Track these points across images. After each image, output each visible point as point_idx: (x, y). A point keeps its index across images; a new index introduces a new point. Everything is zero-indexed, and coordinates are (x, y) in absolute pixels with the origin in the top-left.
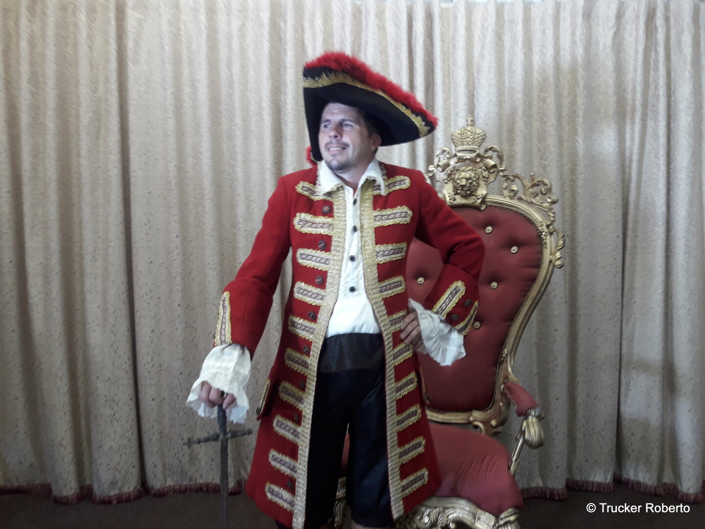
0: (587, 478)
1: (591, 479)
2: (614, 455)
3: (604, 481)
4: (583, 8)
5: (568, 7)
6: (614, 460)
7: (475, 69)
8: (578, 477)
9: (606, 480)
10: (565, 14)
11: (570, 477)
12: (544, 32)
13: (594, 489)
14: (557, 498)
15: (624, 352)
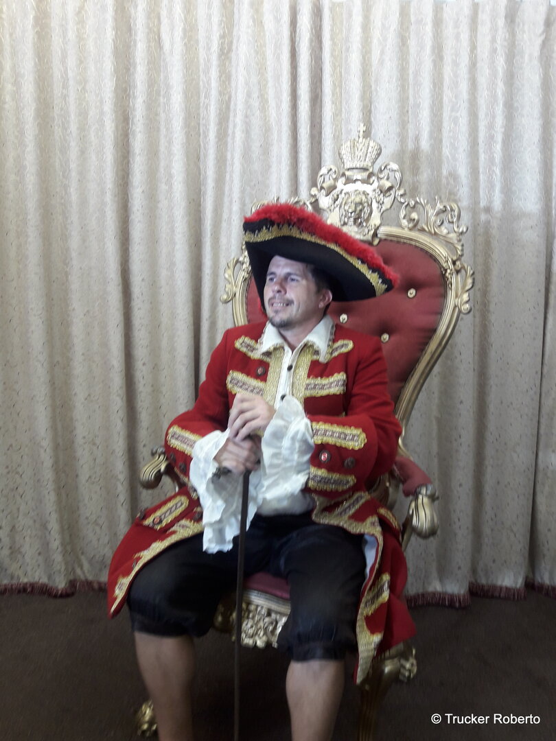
0: (494, 582)
1: (499, 583)
2: (527, 555)
3: (514, 586)
4: (506, 8)
5: (488, 8)
6: (527, 560)
7: (373, 79)
8: (483, 581)
9: (516, 584)
10: (484, 17)
11: (474, 581)
12: (457, 37)
13: (501, 595)
14: (457, 605)
15: (542, 431)
